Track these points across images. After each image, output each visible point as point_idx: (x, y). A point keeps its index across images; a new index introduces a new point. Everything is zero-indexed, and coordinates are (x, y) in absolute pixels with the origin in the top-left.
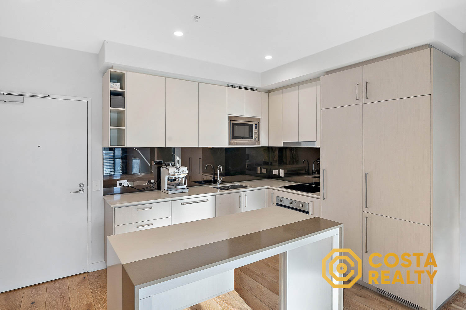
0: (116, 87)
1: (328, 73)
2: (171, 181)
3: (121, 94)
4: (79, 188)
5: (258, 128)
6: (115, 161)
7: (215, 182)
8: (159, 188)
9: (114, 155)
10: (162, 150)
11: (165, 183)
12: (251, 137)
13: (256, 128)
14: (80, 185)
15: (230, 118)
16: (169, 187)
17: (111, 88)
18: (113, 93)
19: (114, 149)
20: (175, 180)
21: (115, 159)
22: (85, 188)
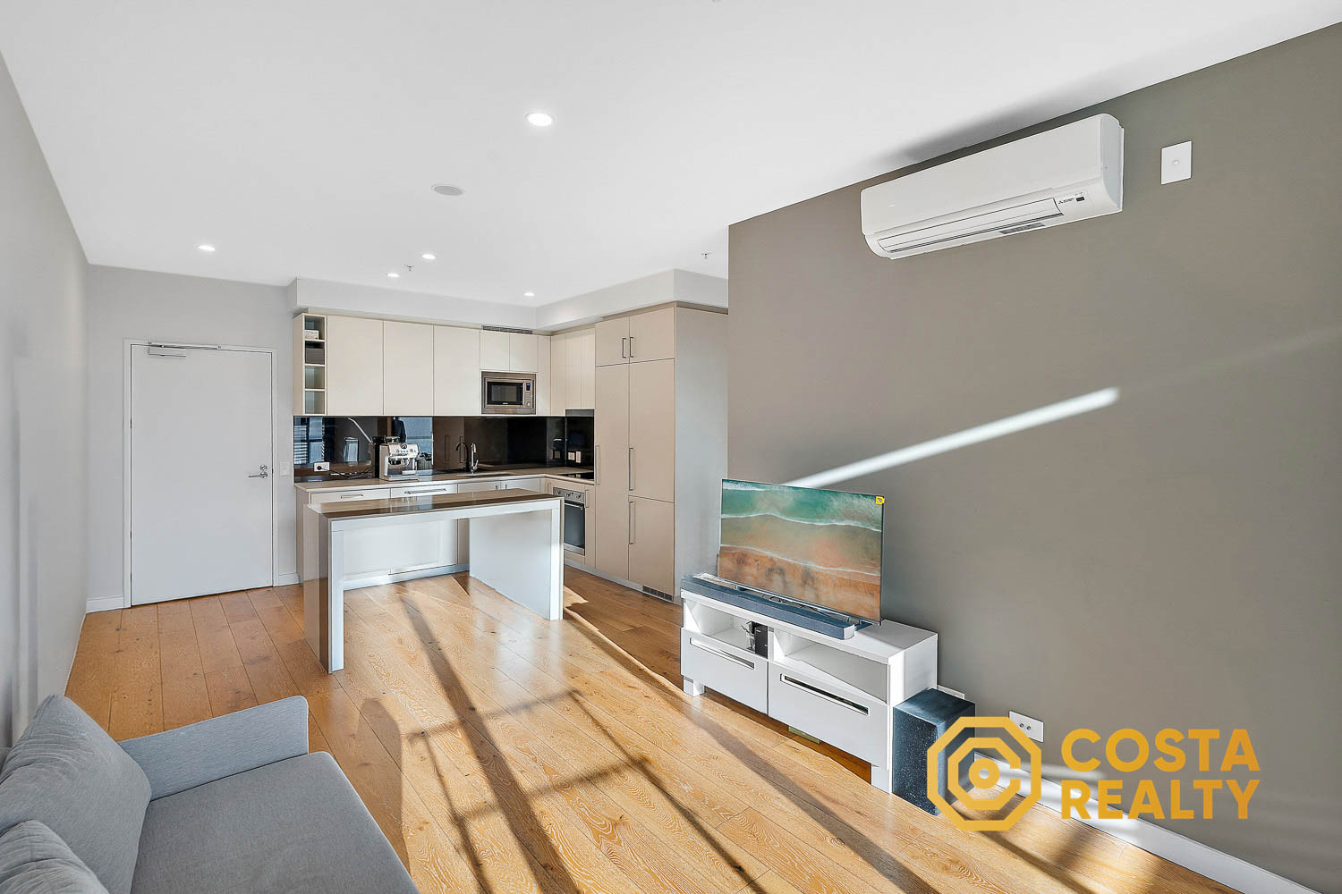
0: (313, 336)
1: (606, 318)
2: (393, 464)
3: (319, 345)
4: (259, 472)
5: (531, 389)
6: (308, 445)
7: (468, 470)
8: (377, 476)
9: (307, 434)
10: (382, 421)
11: (385, 465)
12: (519, 401)
13: (528, 388)
14: (262, 468)
15: (484, 374)
16: (391, 472)
17: (306, 337)
18: (309, 344)
19: (308, 419)
20: (399, 462)
21: (308, 441)
22: (269, 472)
